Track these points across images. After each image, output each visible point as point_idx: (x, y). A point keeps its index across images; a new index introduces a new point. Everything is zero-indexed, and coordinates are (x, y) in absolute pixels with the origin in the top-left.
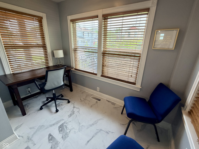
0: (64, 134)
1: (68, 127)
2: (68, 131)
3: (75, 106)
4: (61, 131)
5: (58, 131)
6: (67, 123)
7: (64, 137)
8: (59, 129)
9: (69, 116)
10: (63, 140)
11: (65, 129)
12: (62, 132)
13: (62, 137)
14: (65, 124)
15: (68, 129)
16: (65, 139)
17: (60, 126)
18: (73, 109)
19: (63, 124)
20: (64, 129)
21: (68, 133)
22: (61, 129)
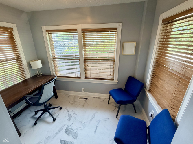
0: (73, 134)
1: (73, 128)
2: (75, 131)
3: (68, 110)
4: (69, 133)
5: (67, 135)
6: (70, 126)
7: (74, 137)
8: (66, 133)
9: (69, 119)
10: (75, 139)
11: (72, 131)
12: (71, 134)
13: (73, 138)
14: (69, 128)
15: (74, 130)
16: (77, 138)
17: (66, 130)
18: (69, 114)
19: (67, 128)
20: (70, 131)
21: (76, 133)
22: (68, 132)
